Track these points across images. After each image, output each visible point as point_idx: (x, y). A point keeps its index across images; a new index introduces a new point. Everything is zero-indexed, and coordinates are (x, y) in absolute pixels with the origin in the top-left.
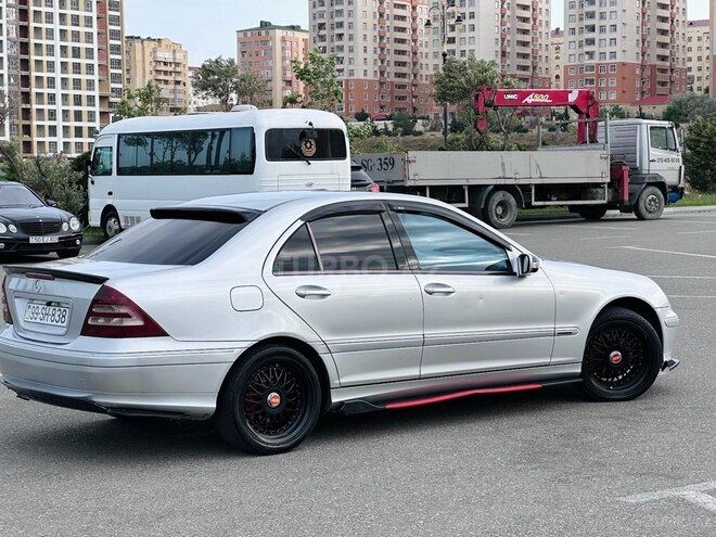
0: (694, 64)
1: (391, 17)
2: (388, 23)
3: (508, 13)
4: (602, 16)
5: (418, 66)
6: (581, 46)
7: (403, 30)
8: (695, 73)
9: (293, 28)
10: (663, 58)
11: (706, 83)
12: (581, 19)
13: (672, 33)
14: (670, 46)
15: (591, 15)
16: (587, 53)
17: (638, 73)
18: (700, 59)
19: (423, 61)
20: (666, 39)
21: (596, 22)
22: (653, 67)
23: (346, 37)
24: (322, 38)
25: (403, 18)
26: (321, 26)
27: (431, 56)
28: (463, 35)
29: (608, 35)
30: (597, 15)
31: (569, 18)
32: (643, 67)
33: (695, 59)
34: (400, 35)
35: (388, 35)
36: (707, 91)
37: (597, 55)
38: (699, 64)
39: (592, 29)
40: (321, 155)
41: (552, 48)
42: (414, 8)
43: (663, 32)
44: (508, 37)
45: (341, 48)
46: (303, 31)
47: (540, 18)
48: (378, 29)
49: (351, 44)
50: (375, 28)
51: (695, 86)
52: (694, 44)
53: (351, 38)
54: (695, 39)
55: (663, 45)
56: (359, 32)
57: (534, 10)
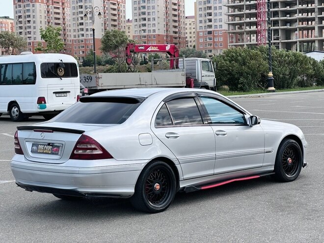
0: (188, 35)
1: (53, 13)
2: (51, 16)
3: (107, 12)
4: (149, 14)
5: (66, 36)
6: (140, 27)
7: (59, 19)
8: (188, 39)
9: (6, 17)
10: (175, 33)
11: (194, 44)
12: (140, 15)
13: (179, 22)
14: (178, 27)
15: (144, 13)
16: (143, 30)
17: (165, 39)
18: (190, 33)
19: (68, 33)
20: (177, 24)
21: (146, 16)
22: (171, 36)
23: (32, 22)
24: (21, 22)
25: (58, 13)
26: (20, 17)
27: (72, 31)
28: (87, 22)
29: (152, 22)
30: (147, 14)
31: (134, 14)
32: (167, 36)
33: (188, 33)
34: (57, 21)
35: (52, 21)
36: (194, 47)
37: (147, 31)
38: (190, 35)
39: (145, 19)
40: (66, 75)
41: (127, 28)
42: (63, 9)
43: (175, 21)
44: (107, 23)
45: (30, 27)
46: (11, 19)
47: (121, 14)
48: (47, 18)
49: (34, 25)
50: (45, 18)
51: (189, 45)
52: (188, 26)
53: (34, 22)
54: (188, 24)
55: (175, 27)
56: (38, 20)
57: (118, 10)
